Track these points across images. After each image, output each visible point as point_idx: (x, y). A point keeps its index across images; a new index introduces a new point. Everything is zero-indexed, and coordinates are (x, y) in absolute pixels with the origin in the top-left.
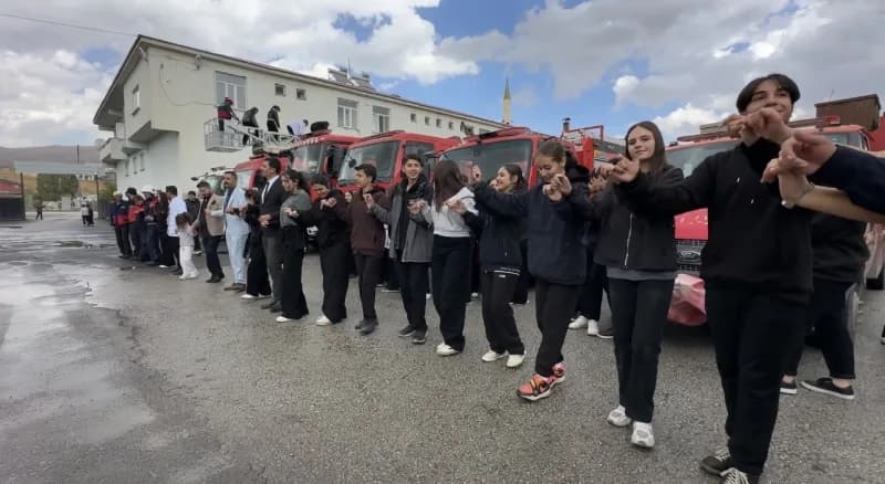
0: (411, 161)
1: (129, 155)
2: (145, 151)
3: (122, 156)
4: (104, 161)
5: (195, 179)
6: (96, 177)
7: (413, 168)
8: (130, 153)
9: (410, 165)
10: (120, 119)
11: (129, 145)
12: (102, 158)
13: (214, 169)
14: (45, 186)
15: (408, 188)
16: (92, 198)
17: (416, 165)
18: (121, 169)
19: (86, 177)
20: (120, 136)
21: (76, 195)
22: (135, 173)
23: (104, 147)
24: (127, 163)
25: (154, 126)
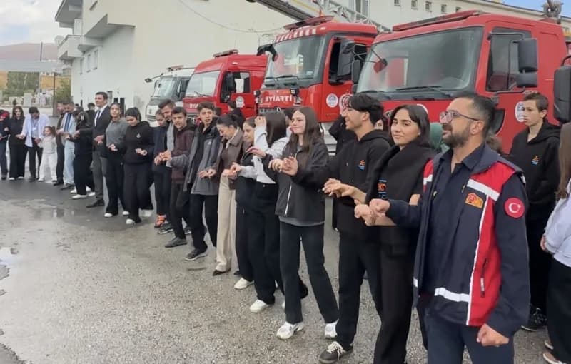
0: (205, 110)
1: (84, 52)
2: (99, 48)
3: (77, 53)
4: (62, 59)
5: (149, 80)
6: (55, 74)
7: (207, 115)
8: (85, 50)
9: (204, 113)
10: (79, 15)
11: (84, 42)
12: (60, 56)
13: (171, 69)
14: (14, 81)
15: (204, 129)
16: (50, 94)
17: (209, 113)
18: (76, 67)
19: (48, 74)
20: (77, 33)
21: (38, 90)
22: (89, 71)
23: (62, 44)
24: (82, 60)
25: (110, 21)
